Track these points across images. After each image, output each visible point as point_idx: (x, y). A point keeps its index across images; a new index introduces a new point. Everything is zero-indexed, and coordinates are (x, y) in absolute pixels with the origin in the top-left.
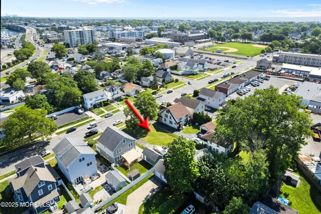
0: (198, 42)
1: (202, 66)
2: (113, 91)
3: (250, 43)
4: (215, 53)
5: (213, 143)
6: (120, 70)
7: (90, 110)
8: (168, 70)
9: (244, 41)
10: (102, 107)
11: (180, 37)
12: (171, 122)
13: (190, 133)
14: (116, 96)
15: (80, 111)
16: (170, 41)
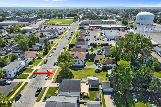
0: (37, 21)
1: (57, 32)
2: (25, 59)
3: (62, 18)
4: (52, 25)
5: (109, 64)
6: (9, 45)
7: (15, 78)
8: (39, 38)
9: (59, 18)
10: (23, 72)
11: (23, 19)
12: (79, 63)
13: (91, 64)
14: (28, 62)
15: (9, 82)
16: (19, 22)
